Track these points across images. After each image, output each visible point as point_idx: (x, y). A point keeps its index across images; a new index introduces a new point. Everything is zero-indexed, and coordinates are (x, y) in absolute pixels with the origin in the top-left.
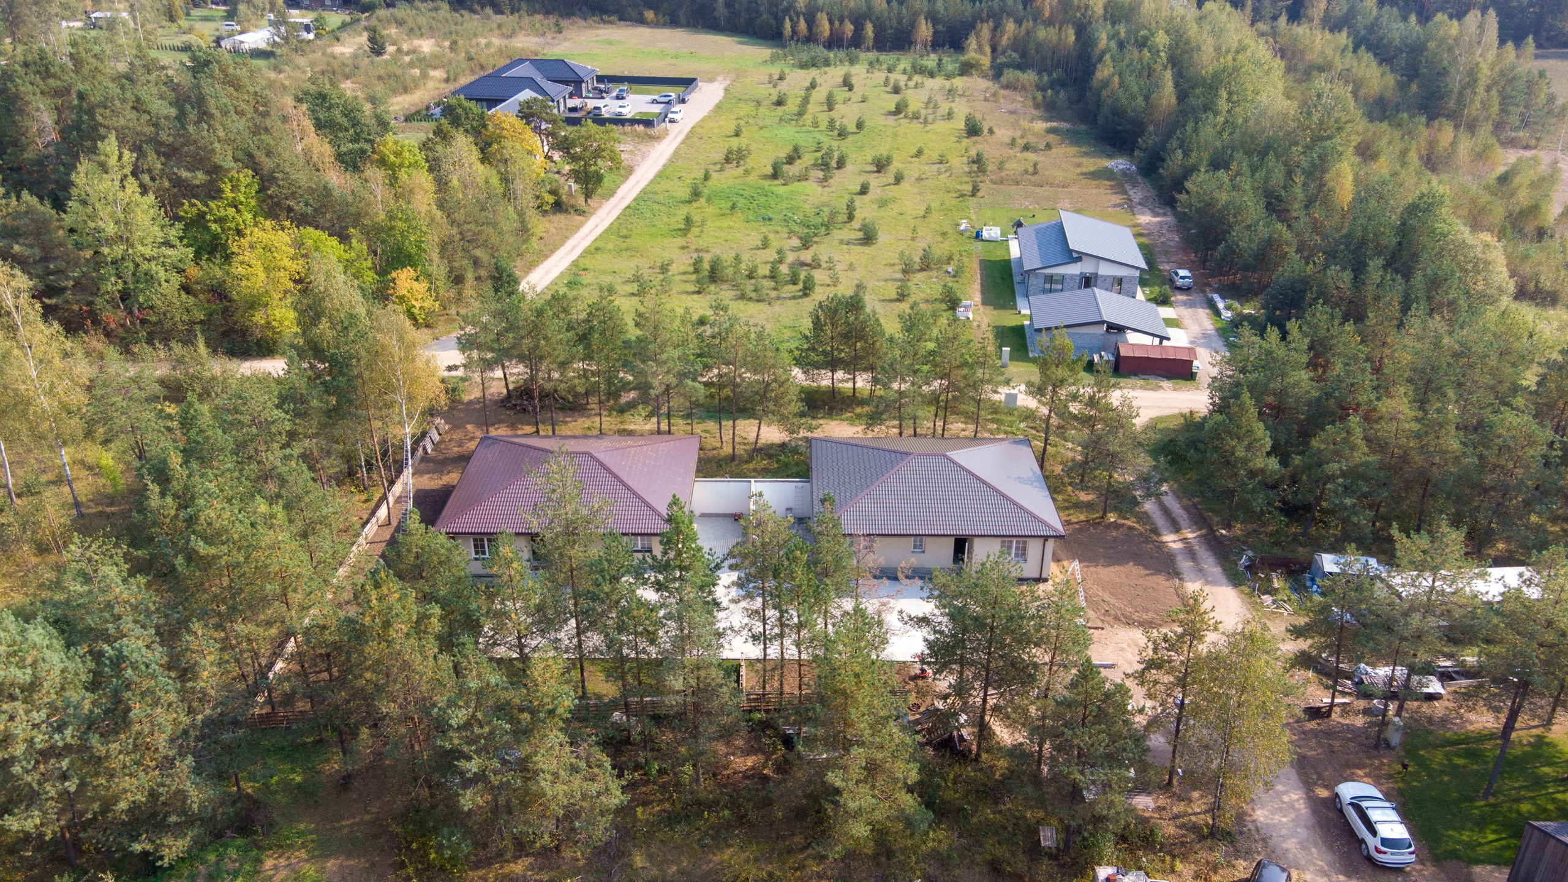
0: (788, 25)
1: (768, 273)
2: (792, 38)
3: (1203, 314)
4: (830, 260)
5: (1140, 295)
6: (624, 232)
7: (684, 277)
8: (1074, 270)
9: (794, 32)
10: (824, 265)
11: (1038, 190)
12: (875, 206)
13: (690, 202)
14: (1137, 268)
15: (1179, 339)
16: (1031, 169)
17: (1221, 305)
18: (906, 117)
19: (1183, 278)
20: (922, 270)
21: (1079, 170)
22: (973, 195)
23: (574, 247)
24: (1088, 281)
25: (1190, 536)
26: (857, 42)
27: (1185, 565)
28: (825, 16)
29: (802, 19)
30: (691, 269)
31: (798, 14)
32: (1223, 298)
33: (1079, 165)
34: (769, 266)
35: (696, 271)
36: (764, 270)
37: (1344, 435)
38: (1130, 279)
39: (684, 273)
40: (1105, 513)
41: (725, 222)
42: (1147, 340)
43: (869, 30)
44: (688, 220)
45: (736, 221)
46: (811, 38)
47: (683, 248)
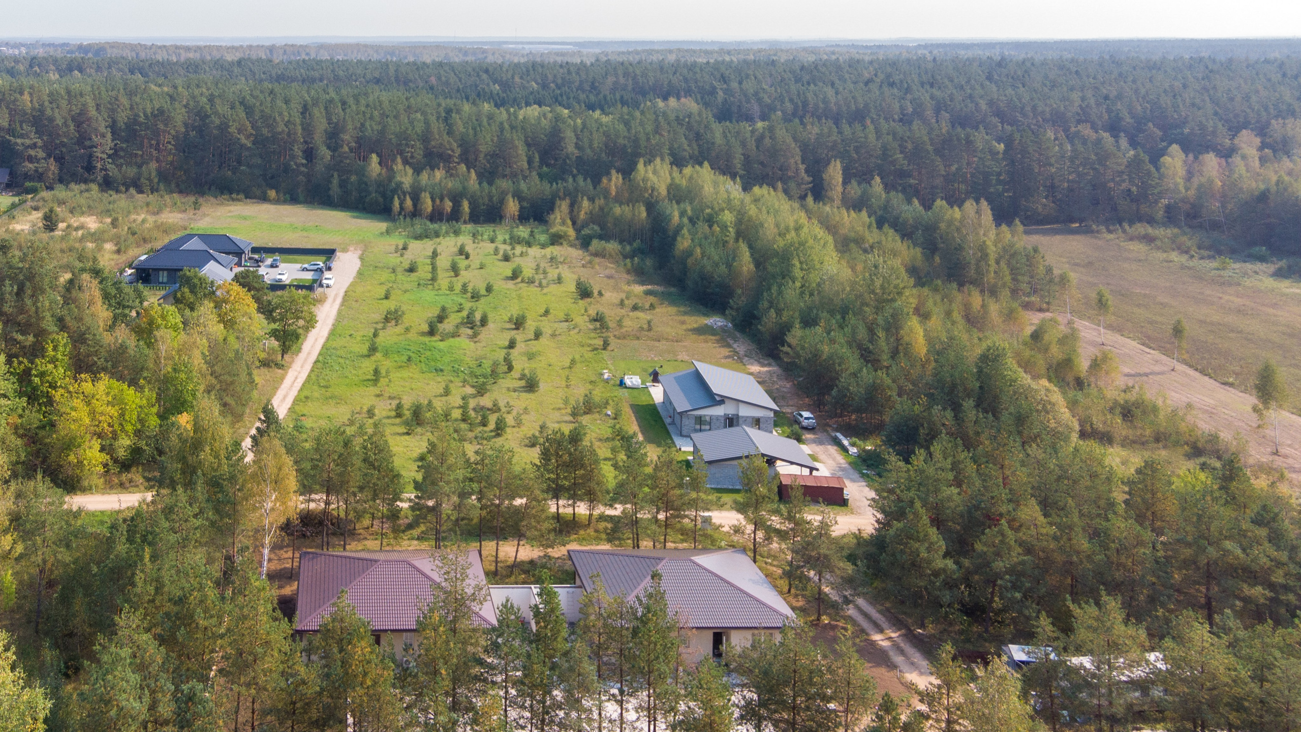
0: (396, 203)
1: (460, 417)
2: (400, 213)
3: (834, 449)
4: (507, 405)
5: (774, 433)
6: (323, 383)
7: (389, 421)
8: (719, 411)
9: (402, 208)
10: (503, 409)
11: (657, 344)
12: (525, 359)
13: (369, 356)
14: (771, 410)
15: (823, 469)
16: (646, 326)
17: (845, 442)
18: (523, 281)
19: (807, 418)
20: (585, 413)
21: (684, 327)
22: (605, 349)
23: (285, 397)
24: (731, 421)
25: (893, 635)
26: (455, 216)
27: (898, 659)
28: (428, 195)
29: (408, 198)
30: (393, 413)
31: (404, 194)
32: (845, 436)
33: (683, 323)
34: (460, 411)
35: (399, 415)
36: (456, 414)
38: (767, 419)
39: (388, 417)
40: (819, 616)
41: (405, 373)
42: (795, 470)
43: (466, 207)
44: (376, 372)
45: (412, 371)
46: (416, 213)
47: (378, 396)
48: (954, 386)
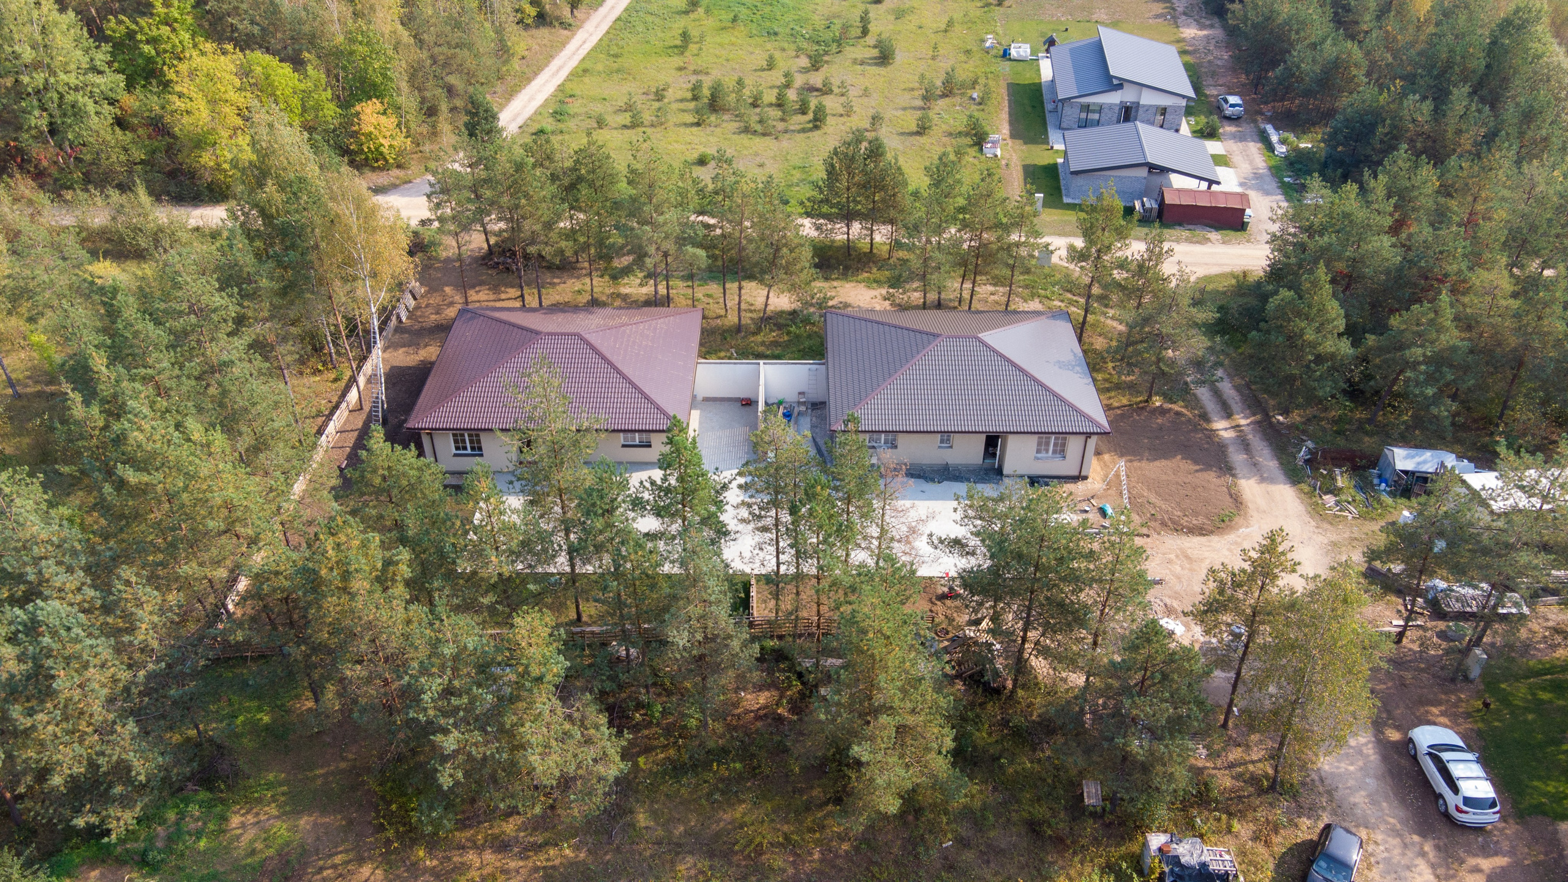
1: (774, 100)
3: (1254, 148)
4: (842, 85)
5: (1185, 129)
6: (614, 50)
7: (682, 106)
8: (1114, 98)
10: (836, 90)
13: (686, 13)
14: (1184, 97)
15: (1229, 181)
17: (1274, 138)
19: (1232, 106)
20: (944, 96)
22: (1000, 4)
23: (560, 68)
24: (1128, 113)
25: (1243, 422)
27: (1238, 458)
30: (689, 95)
32: (1277, 129)
34: (776, 91)
35: (695, 98)
36: (770, 97)
37: (1432, 315)
38: (1176, 109)
39: (682, 100)
40: (1150, 396)
41: (726, 38)
42: (1191, 184)
44: (685, 36)
45: (737, 36)
47: (680, 69)
48: (1449, 65)
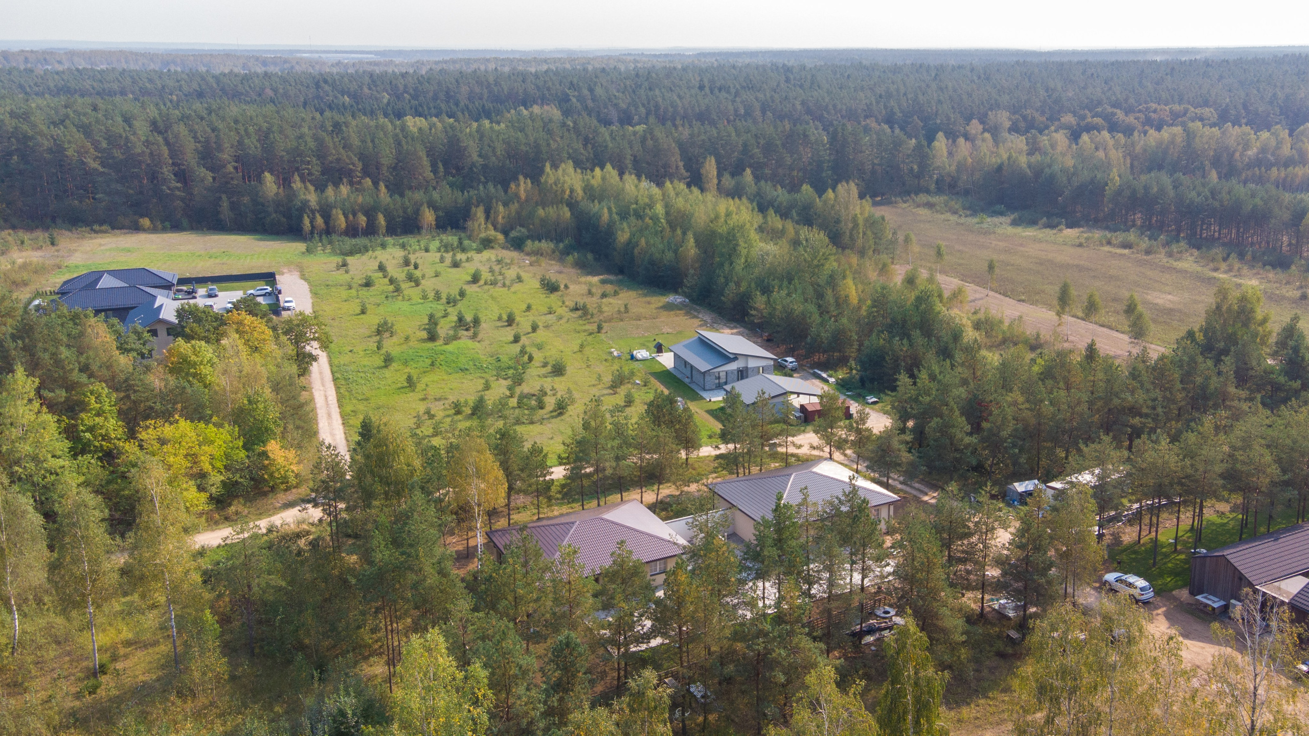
0: (307, 221)
2: (312, 233)
3: (817, 381)
4: (553, 389)
8: (737, 365)
9: (313, 227)
10: (549, 393)
11: (639, 322)
12: (536, 348)
14: (768, 359)
16: (623, 309)
17: (824, 375)
21: (653, 306)
22: (599, 332)
24: (742, 373)
26: (371, 230)
28: (340, 212)
29: (318, 216)
31: (313, 212)
32: (822, 371)
33: (649, 303)
38: (770, 365)
43: (381, 220)
45: (441, 374)
46: (329, 231)
48: (901, 322)
